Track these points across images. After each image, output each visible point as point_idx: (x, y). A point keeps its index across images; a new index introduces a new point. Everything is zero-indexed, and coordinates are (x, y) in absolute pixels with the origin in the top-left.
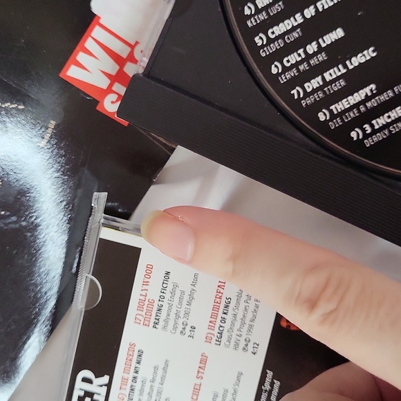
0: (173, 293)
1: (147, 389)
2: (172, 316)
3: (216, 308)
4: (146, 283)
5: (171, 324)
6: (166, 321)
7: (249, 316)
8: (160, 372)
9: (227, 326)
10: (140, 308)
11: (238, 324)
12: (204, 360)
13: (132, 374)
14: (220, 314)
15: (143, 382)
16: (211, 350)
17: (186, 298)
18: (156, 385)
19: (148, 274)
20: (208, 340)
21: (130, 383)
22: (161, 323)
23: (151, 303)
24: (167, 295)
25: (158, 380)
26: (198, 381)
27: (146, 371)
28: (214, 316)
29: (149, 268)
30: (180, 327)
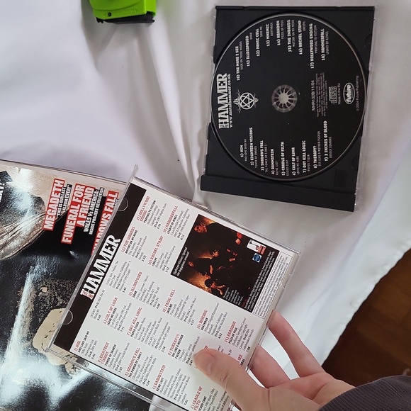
0: (155, 210)
1: (135, 248)
2: (153, 219)
3: (171, 219)
4: (145, 204)
5: (152, 221)
6: (150, 220)
7: (183, 224)
8: (142, 241)
9: (173, 226)
10: (140, 213)
11: (178, 226)
12: (161, 239)
13: (131, 240)
14: (172, 221)
15: (134, 244)
16: (165, 235)
17: (160, 212)
18: (139, 246)
19: (147, 201)
20: (165, 230)
21: (129, 243)
22: (148, 221)
23: (146, 212)
24: (153, 210)
25: (141, 244)
26: (157, 247)
27: (136, 240)
28: (169, 221)
29: (148, 198)
30: (155, 224)
